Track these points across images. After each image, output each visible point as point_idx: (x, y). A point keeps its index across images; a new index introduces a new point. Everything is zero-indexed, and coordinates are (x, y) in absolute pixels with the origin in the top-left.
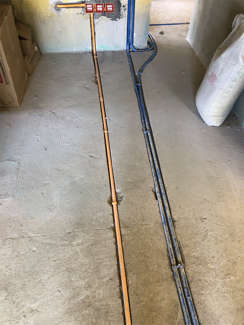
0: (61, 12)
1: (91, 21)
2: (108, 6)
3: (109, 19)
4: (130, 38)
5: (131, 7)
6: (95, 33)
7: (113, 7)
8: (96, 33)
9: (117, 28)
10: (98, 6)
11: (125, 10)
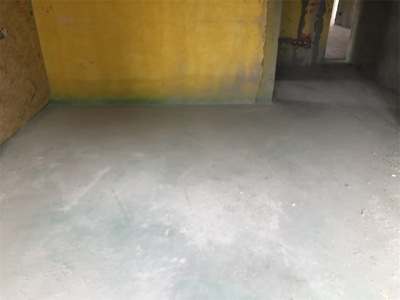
1: (294, 49)
2: (304, 42)
3: (304, 48)
7: (307, 43)
10: (299, 42)
11: (313, 44)
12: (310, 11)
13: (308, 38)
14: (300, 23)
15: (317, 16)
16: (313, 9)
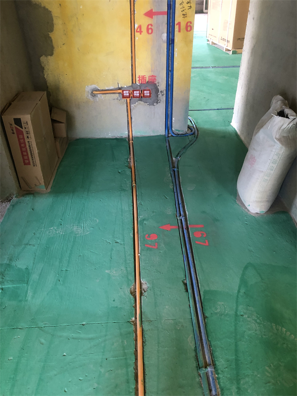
0: (97, 98)
1: (127, 106)
2: (145, 92)
3: (147, 104)
4: (169, 123)
5: (169, 93)
6: (131, 118)
7: (150, 93)
8: (133, 118)
9: (154, 113)
10: (135, 92)
11: (163, 95)
12: (148, 29)
13: (152, 84)
16: (151, 25)
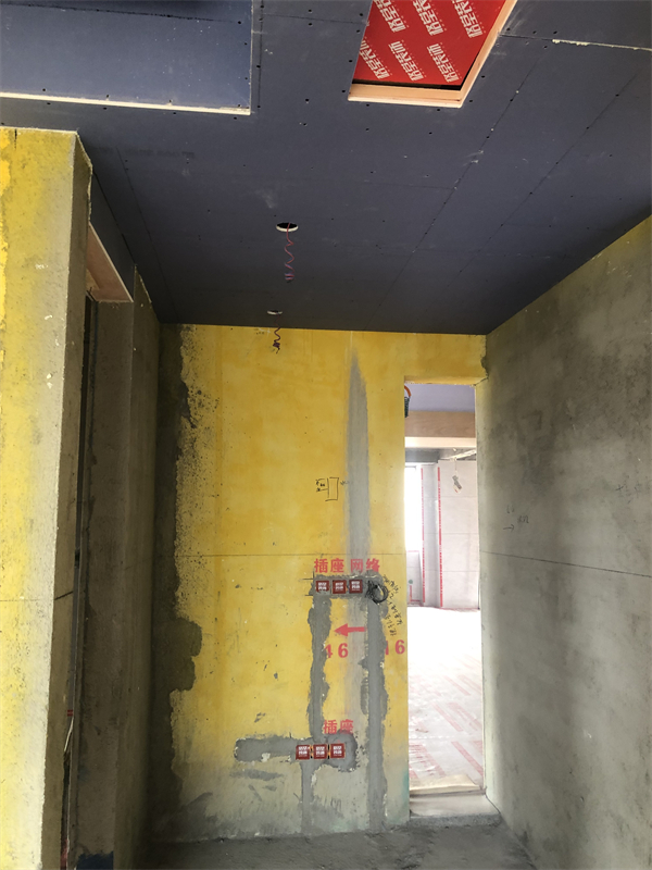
2: (335, 748)
3: (337, 769)
7: (343, 750)
9: (350, 786)
10: (317, 748)
11: (364, 753)
12: (340, 650)
14: (313, 687)
15: (364, 664)
16: (346, 645)
